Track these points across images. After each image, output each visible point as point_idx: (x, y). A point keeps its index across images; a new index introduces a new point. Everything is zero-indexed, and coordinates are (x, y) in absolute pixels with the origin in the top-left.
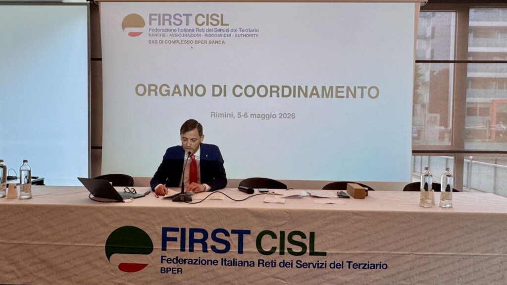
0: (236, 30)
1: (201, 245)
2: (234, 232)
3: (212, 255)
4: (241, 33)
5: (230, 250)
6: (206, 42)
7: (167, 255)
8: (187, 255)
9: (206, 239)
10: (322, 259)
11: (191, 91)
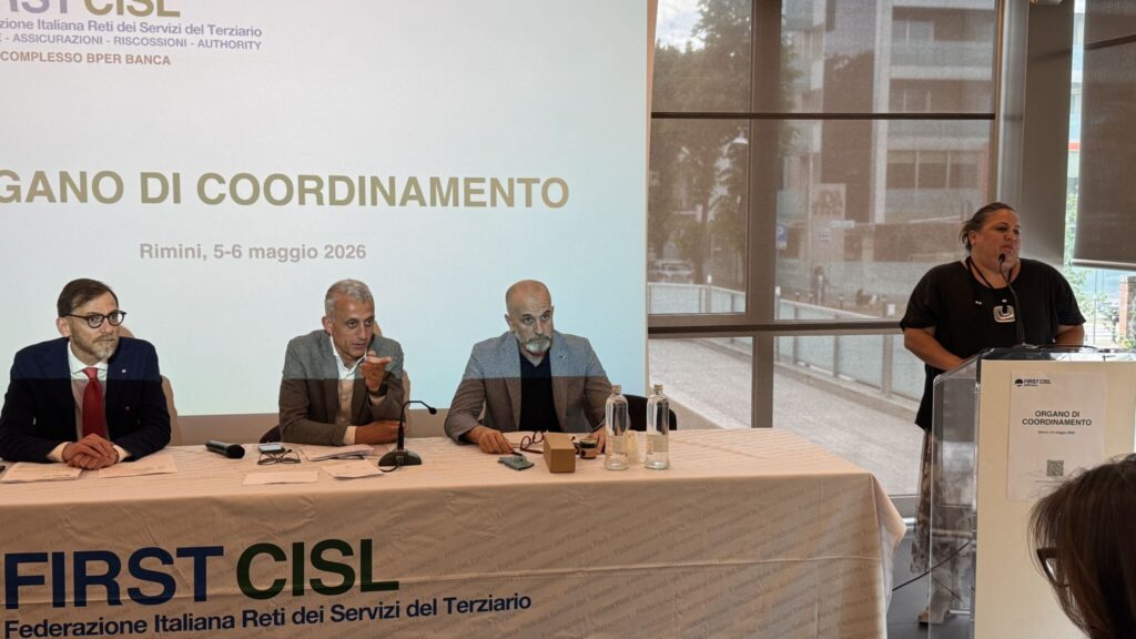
0: (201, 30)
1: (103, 588)
2: (182, 552)
3: (132, 611)
4: (215, 36)
5: (176, 595)
6: (117, 58)
7: (19, 618)
8: (71, 614)
9: (116, 574)
10: (389, 598)
11: (81, 188)
